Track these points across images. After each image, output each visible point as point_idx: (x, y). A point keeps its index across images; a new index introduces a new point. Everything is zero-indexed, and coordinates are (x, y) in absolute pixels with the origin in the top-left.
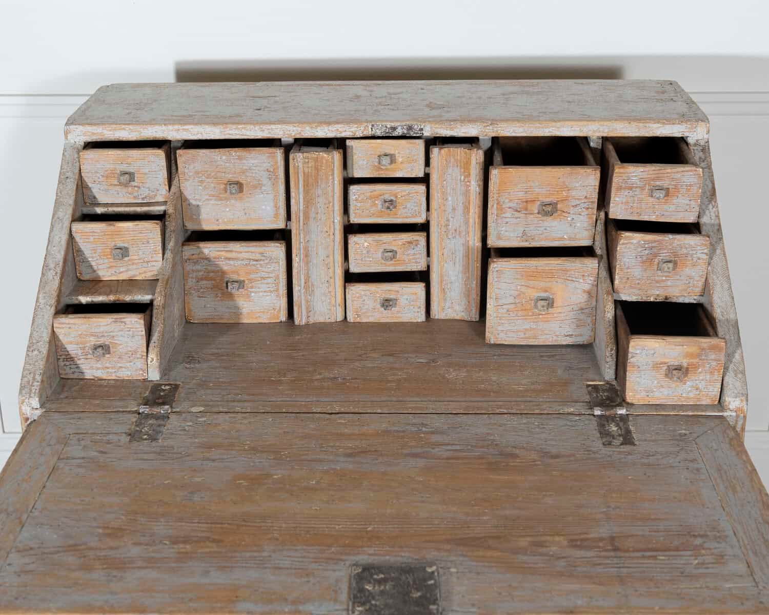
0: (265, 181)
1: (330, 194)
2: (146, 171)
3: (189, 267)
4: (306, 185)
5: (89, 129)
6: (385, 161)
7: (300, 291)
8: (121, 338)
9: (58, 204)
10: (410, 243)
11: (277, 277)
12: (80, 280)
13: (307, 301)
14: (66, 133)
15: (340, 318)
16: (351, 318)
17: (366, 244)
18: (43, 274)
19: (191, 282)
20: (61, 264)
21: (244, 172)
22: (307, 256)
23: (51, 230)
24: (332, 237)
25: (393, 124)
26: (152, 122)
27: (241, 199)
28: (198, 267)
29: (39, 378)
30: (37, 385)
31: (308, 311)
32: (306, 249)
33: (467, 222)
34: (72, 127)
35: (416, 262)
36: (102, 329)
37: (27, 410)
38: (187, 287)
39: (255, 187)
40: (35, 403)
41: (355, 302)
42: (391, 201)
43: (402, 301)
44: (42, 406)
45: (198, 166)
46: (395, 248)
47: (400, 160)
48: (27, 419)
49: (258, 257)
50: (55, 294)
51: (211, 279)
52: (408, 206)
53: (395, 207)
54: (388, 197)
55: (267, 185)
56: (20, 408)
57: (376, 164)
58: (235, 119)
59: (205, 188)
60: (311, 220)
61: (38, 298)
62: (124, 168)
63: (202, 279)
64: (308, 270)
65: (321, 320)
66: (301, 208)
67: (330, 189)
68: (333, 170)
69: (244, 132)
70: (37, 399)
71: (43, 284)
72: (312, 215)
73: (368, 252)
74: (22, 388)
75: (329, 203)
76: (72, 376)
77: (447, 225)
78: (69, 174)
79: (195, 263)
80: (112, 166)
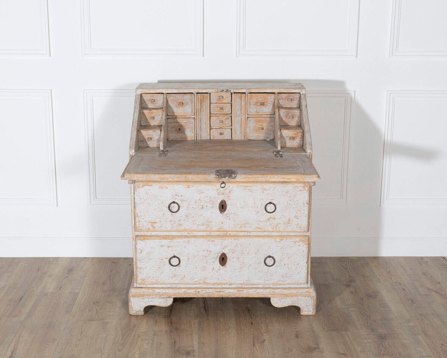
0: (189, 102)
1: (207, 105)
2: (158, 99)
3: (169, 125)
4: (201, 102)
5: (142, 90)
6: (221, 97)
7: (198, 130)
8: (155, 136)
9: (135, 108)
10: (227, 118)
11: (192, 127)
12: (141, 126)
13: (200, 133)
14: (136, 91)
15: (209, 139)
16: (212, 138)
17: (215, 119)
18: (133, 123)
19: (169, 129)
20: (137, 121)
21: (184, 100)
22: (200, 121)
23: (134, 114)
24: (207, 116)
25: (223, 89)
26: (159, 89)
27: (182, 107)
28: (172, 125)
29: (134, 146)
30: (134, 147)
31: (200, 136)
32: (200, 119)
33: (241, 113)
34: (138, 89)
35: (229, 124)
36: (150, 133)
37: (131, 153)
38: (168, 130)
39: (187, 104)
40: (133, 151)
41: (213, 134)
42: (222, 108)
43: (225, 133)
44: (135, 152)
45: (172, 98)
46: (223, 120)
47: (225, 97)
48: (131, 155)
49: (187, 122)
51: (175, 128)
52: (226, 109)
53: (223, 109)
54: (221, 107)
55: (190, 104)
56: (129, 153)
57: (218, 98)
58: (181, 88)
59: (173, 104)
60: (202, 112)
61: (132, 129)
62: (152, 98)
63: (172, 128)
64: (201, 125)
65: (204, 139)
66: (199, 108)
67: (207, 103)
68: (207, 98)
69: (183, 91)
70: (134, 150)
71: (133, 126)
72: (202, 110)
73: (216, 121)
74: (130, 148)
75: (206, 107)
76: (141, 146)
77: (236, 114)
78: (138, 101)
79: (171, 123)
80: (149, 98)
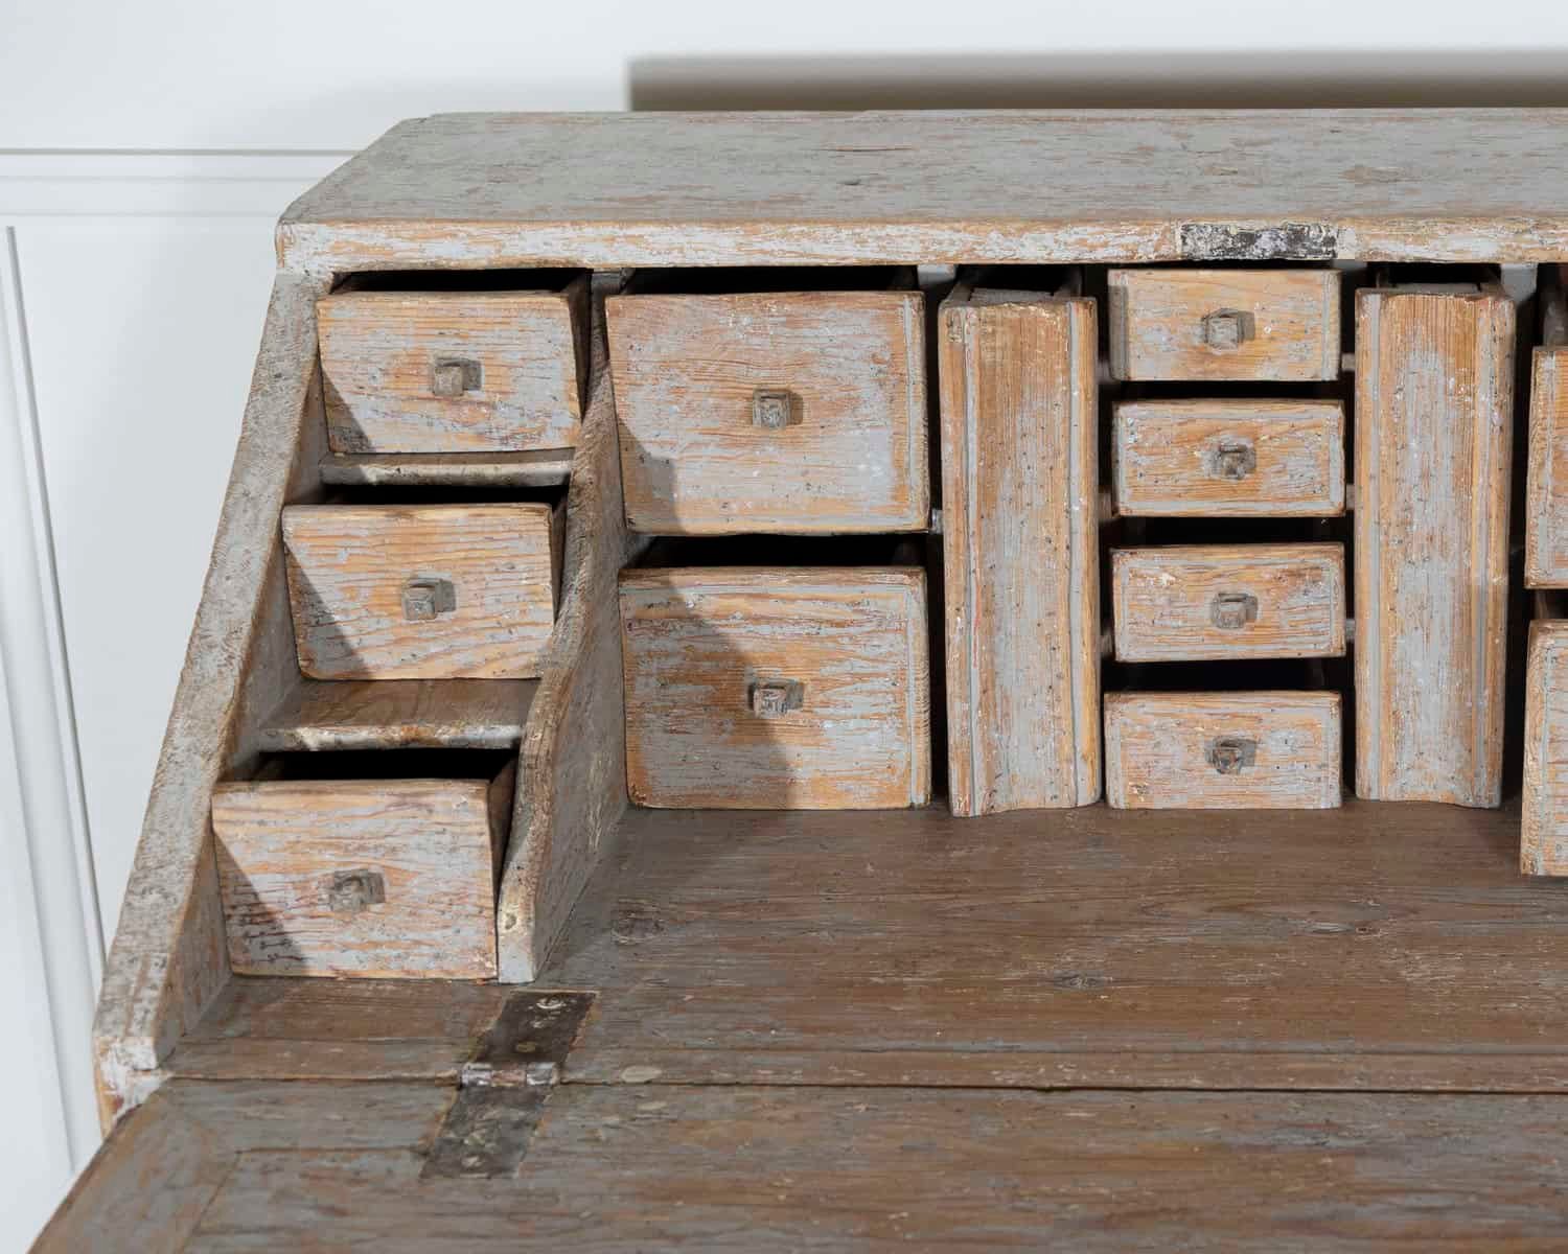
0: (866, 389)
1: (1060, 429)
2: (516, 358)
3: (638, 643)
4: (987, 401)
5: (348, 233)
6: (1224, 332)
7: (967, 715)
8: (416, 855)
9: (247, 452)
10: (1296, 574)
11: (901, 675)
12: (308, 680)
13: (989, 746)
14: (281, 246)
15: (1087, 796)
16: (1119, 796)
17: (1165, 578)
18: (190, 661)
19: (644, 688)
20: (246, 628)
21: (802, 363)
22: (988, 611)
23: (222, 532)
24: (1063, 554)
25: (1246, 226)
26: (537, 216)
27: (795, 442)
28: (668, 643)
29: (157, 975)
30: (151, 996)
31: (992, 777)
32: (987, 590)
33: (1464, 515)
34: (301, 228)
35: (1316, 633)
36: (358, 827)
37: (118, 1075)
38: (631, 702)
39: (836, 408)
40: (143, 1051)
41: (1132, 751)
42: (1241, 450)
43: (1273, 748)
44: (165, 1061)
45: (668, 344)
46: (1250, 591)
47: (1268, 330)
48: (118, 1102)
49: (845, 613)
50: (222, 721)
51: (702, 679)
52: (1292, 463)
53: (1252, 469)
54: (1229, 439)
55: (873, 400)
56: (97, 1067)
57: (1197, 342)
58: (782, 210)
59: (690, 409)
60: (1002, 505)
61: (170, 733)
62: (448, 348)
63: (675, 680)
64: (992, 651)
65: (1031, 800)
66: (973, 469)
67: (1058, 414)
68: (1067, 358)
69: (806, 244)
70: (149, 1042)
71: (189, 686)
72: (1006, 489)
73: (1171, 602)
74: (105, 1006)
75: (1057, 454)
76: (266, 970)
77: (1406, 523)
78: (284, 366)
79: (657, 631)
80: (411, 345)
